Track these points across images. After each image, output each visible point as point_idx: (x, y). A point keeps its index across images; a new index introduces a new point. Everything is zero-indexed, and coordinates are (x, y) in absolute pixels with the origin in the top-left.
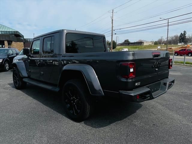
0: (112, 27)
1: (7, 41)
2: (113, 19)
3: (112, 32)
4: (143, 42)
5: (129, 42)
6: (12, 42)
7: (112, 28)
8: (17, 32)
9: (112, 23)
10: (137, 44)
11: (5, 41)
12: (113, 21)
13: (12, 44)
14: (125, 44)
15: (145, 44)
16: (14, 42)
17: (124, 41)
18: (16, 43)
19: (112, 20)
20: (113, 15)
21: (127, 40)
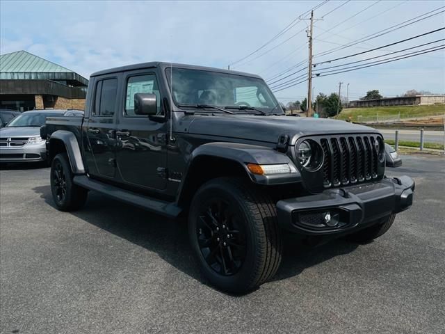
0: (311, 57)
1: (41, 95)
2: (313, 38)
3: (310, 70)
4: (419, 97)
5: (380, 96)
6: (56, 97)
7: (311, 59)
8: (72, 73)
9: (310, 46)
10: (402, 102)
11: (38, 95)
12: (313, 41)
13: (57, 103)
14: (369, 102)
15: (424, 102)
16: (63, 99)
17: (366, 95)
18: (71, 101)
19: (311, 39)
20: (311, 27)
21: (374, 91)
